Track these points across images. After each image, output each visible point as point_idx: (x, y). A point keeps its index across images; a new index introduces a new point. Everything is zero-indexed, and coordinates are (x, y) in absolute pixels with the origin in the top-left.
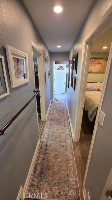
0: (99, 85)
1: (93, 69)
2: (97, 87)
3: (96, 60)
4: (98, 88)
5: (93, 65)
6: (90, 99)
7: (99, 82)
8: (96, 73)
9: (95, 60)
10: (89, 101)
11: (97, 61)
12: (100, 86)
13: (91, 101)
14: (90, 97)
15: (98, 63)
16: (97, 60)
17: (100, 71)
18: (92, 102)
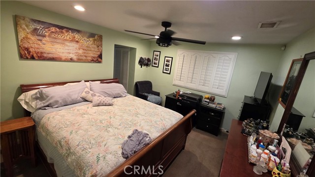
0: (84, 89)
1: (62, 51)
2: (79, 93)
3: (64, 31)
4: (84, 95)
5: (58, 41)
6: (67, 143)
7: (83, 81)
8: (71, 60)
9: (62, 32)
10: (65, 152)
11: (68, 35)
12: (86, 90)
13: (69, 153)
14: (64, 133)
15: (71, 41)
16: (67, 31)
17: (81, 58)
18: (74, 154)
